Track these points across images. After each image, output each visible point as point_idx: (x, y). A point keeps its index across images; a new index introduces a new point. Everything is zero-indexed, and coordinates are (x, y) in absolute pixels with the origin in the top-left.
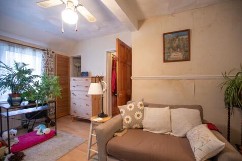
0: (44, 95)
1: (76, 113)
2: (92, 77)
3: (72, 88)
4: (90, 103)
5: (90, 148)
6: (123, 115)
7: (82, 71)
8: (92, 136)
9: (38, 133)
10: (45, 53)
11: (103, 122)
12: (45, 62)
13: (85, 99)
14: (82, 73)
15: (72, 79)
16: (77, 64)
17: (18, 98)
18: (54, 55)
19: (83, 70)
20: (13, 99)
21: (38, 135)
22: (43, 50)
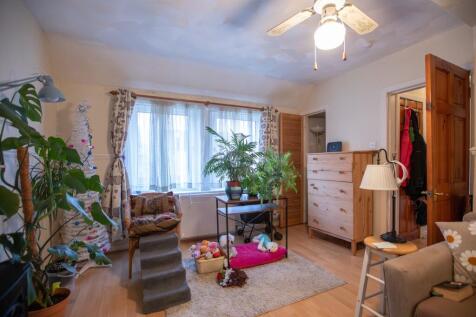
0: (271, 185)
1: (317, 222)
2: (355, 153)
3: (310, 175)
4: (349, 206)
5: (363, 302)
6: (454, 245)
7: (327, 141)
8: (367, 278)
9: (260, 247)
10: (264, 115)
11: (399, 255)
12: (264, 130)
13: (336, 197)
14: (329, 144)
15: (310, 157)
16: (318, 129)
17: (238, 188)
18: (277, 115)
19: (330, 138)
20: (232, 189)
21: (260, 251)
22: (262, 109)
